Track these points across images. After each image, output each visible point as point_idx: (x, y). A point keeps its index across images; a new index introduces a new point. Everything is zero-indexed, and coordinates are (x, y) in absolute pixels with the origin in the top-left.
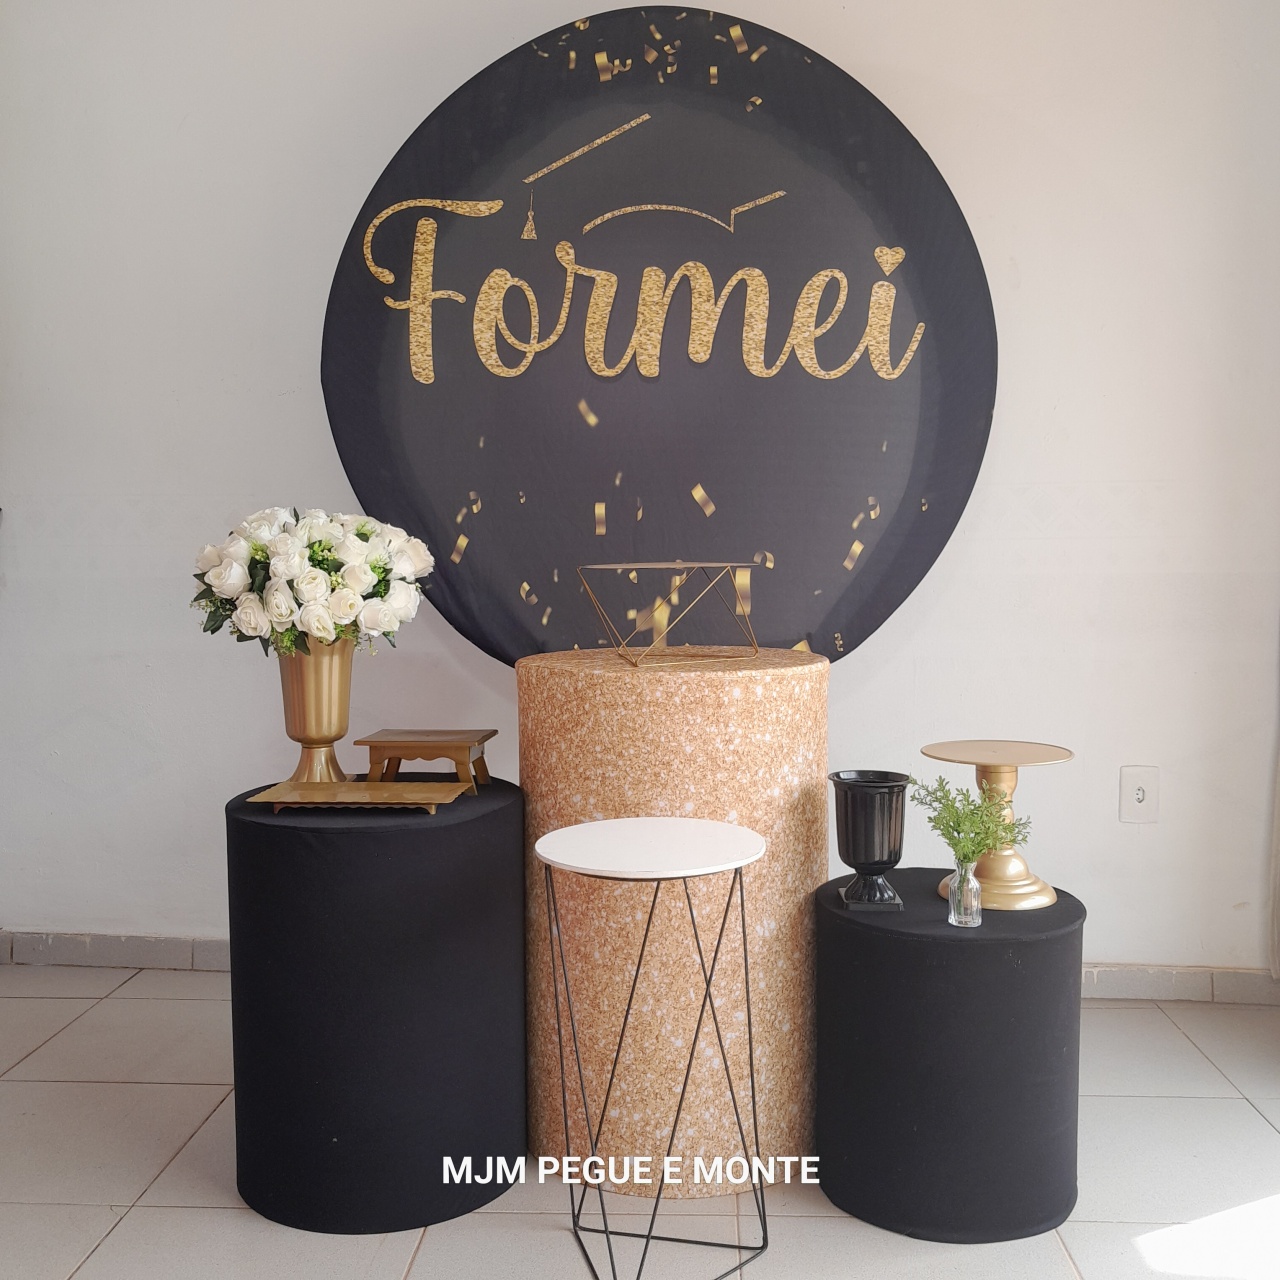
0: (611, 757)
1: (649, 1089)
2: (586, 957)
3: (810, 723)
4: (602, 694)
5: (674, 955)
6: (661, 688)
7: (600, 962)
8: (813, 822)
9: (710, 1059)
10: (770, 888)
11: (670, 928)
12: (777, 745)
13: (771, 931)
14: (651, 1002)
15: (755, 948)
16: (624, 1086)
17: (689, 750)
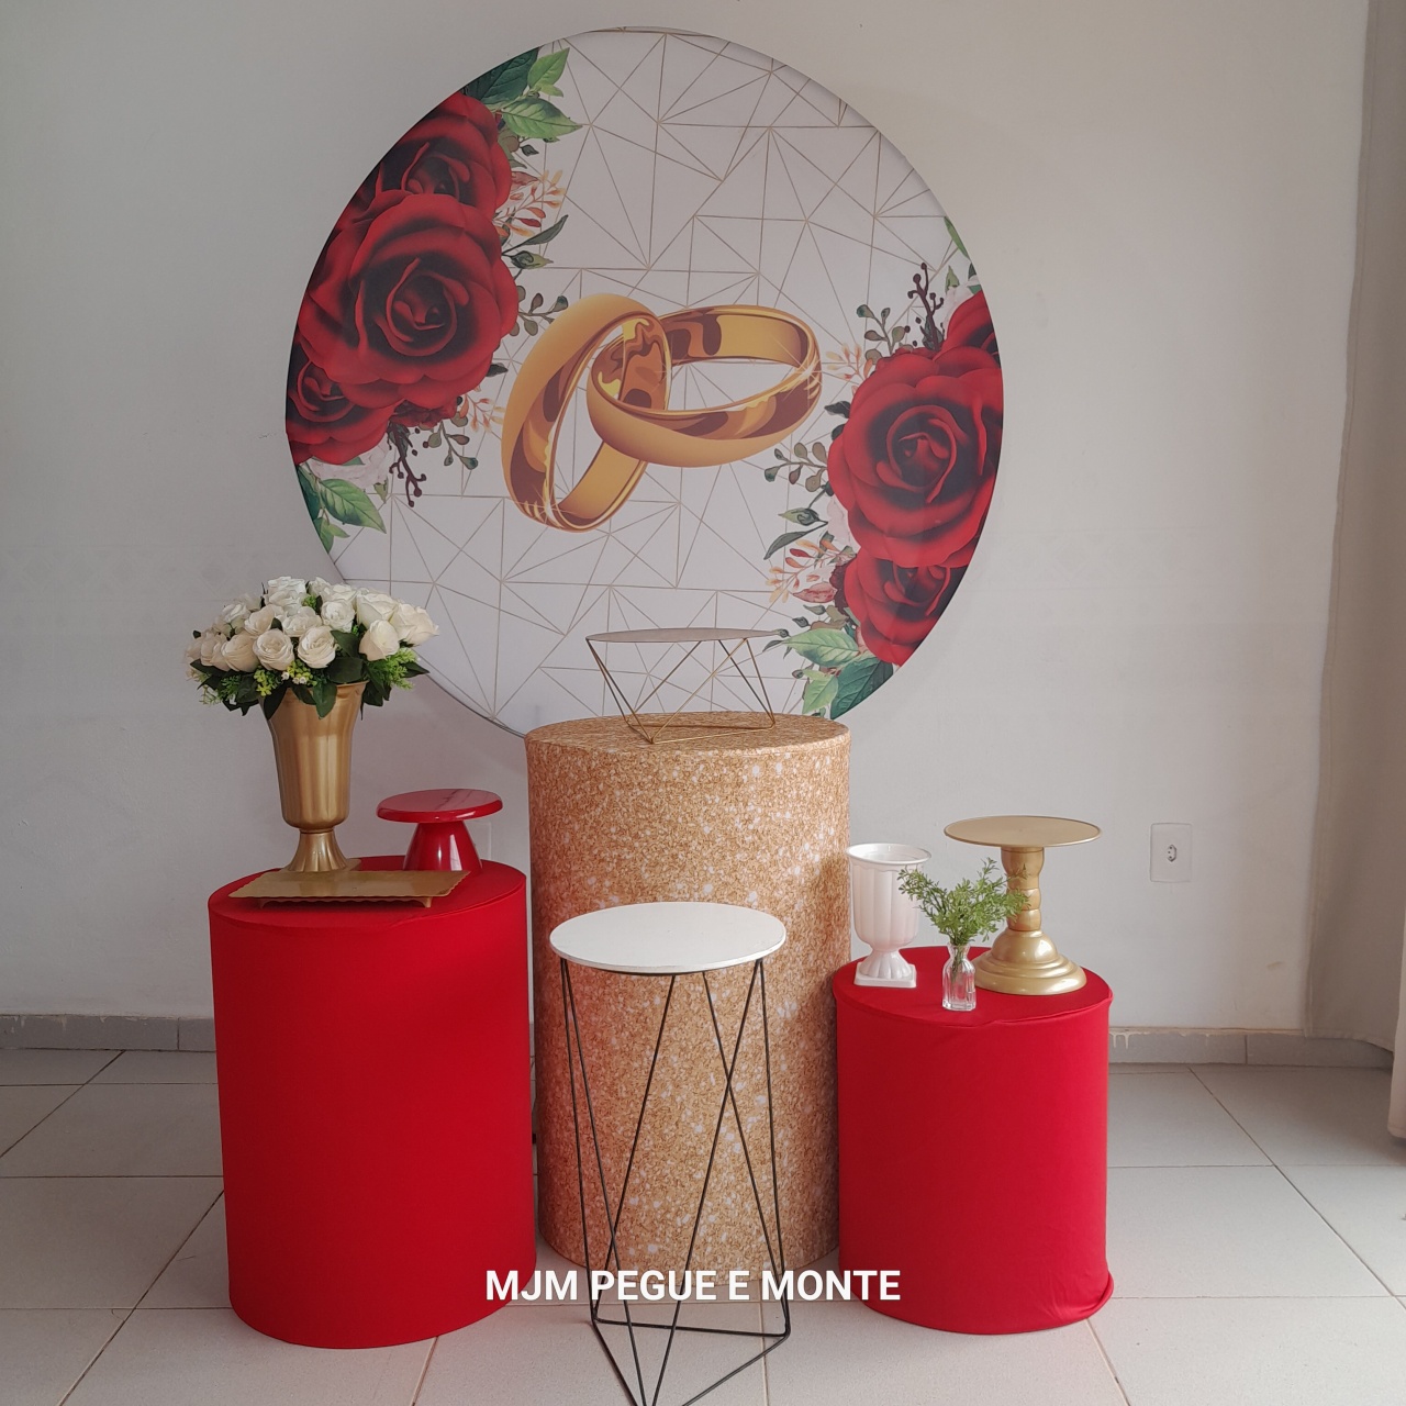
0: (627, 838)
1: (669, 1176)
2: (603, 1043)
3: (831, 798)
4: (616, 774)
5: (693, 1040)
6: (678, 768)
7: (618, 1048)
8: (835, 899)
9: (731, 1144)
10: (790, 968)
11: (690, 1013)
12: (797, 822)
13: (792, 1013)
14: (671, 1088)
15: (776, 1030)
16: (644, 1174)
17: (707, 830)
